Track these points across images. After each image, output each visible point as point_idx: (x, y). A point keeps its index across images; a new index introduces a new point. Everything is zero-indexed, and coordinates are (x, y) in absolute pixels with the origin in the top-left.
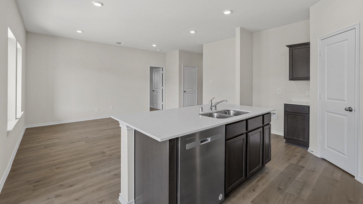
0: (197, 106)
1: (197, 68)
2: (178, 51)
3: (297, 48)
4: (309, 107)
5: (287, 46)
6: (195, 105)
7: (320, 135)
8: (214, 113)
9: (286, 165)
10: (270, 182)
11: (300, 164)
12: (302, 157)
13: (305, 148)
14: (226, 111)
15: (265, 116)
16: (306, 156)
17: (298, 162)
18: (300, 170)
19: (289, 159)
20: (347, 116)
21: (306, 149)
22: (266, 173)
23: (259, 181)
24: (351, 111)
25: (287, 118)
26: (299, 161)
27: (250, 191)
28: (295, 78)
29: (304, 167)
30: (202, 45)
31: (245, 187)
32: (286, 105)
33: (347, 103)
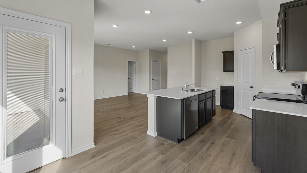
0: (161, 90)
1: (161, 62)
2: (148, 50)
3: (227, 53)
4: (233, 87)
5: (222, 52)
6: (160, 89)
7: (239, 102)
9: (223, 117)
10: (216, 124)
11: (230, 117)
12: (230, 114)
13: (231, 110)
14: (193, 89)
15: (213, 91)
16: (232, 113)
18: (229, 119)
20: (250, 91)
24: (252, 88)
25: (222, 94)
26: (229, 116)
28: (226, 71)
30: (167, 47)
32: (221, 86)
33: (250, 84)
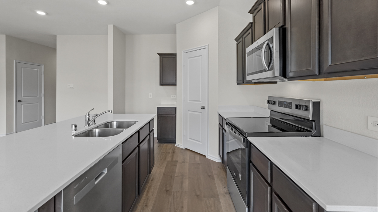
1: (43, 66)
3: (166, 57)
4: (176, 108)
5: (158, 54)
7: (184, 131)
8: (95, 128)
9: (165, 164)
10: (158, 188)
11: (174, 159)
12: (173, 153)
13: (172, 144)
14: (108, 123)
15: (151, 122)
16: (175, 150)
17: (172, 158)
18: (175, 165)
19: (165, 158)
20: (201, 112)
21: (174, 145)
22: (152, 180)
23: (148, 192)
24: (204, 108)
25: (160, 121)
27: (143, 209)
28: (164, 84)
29: (177, 161)
31: (137, 207)
32: (158, 109)
33: (201, 103)
